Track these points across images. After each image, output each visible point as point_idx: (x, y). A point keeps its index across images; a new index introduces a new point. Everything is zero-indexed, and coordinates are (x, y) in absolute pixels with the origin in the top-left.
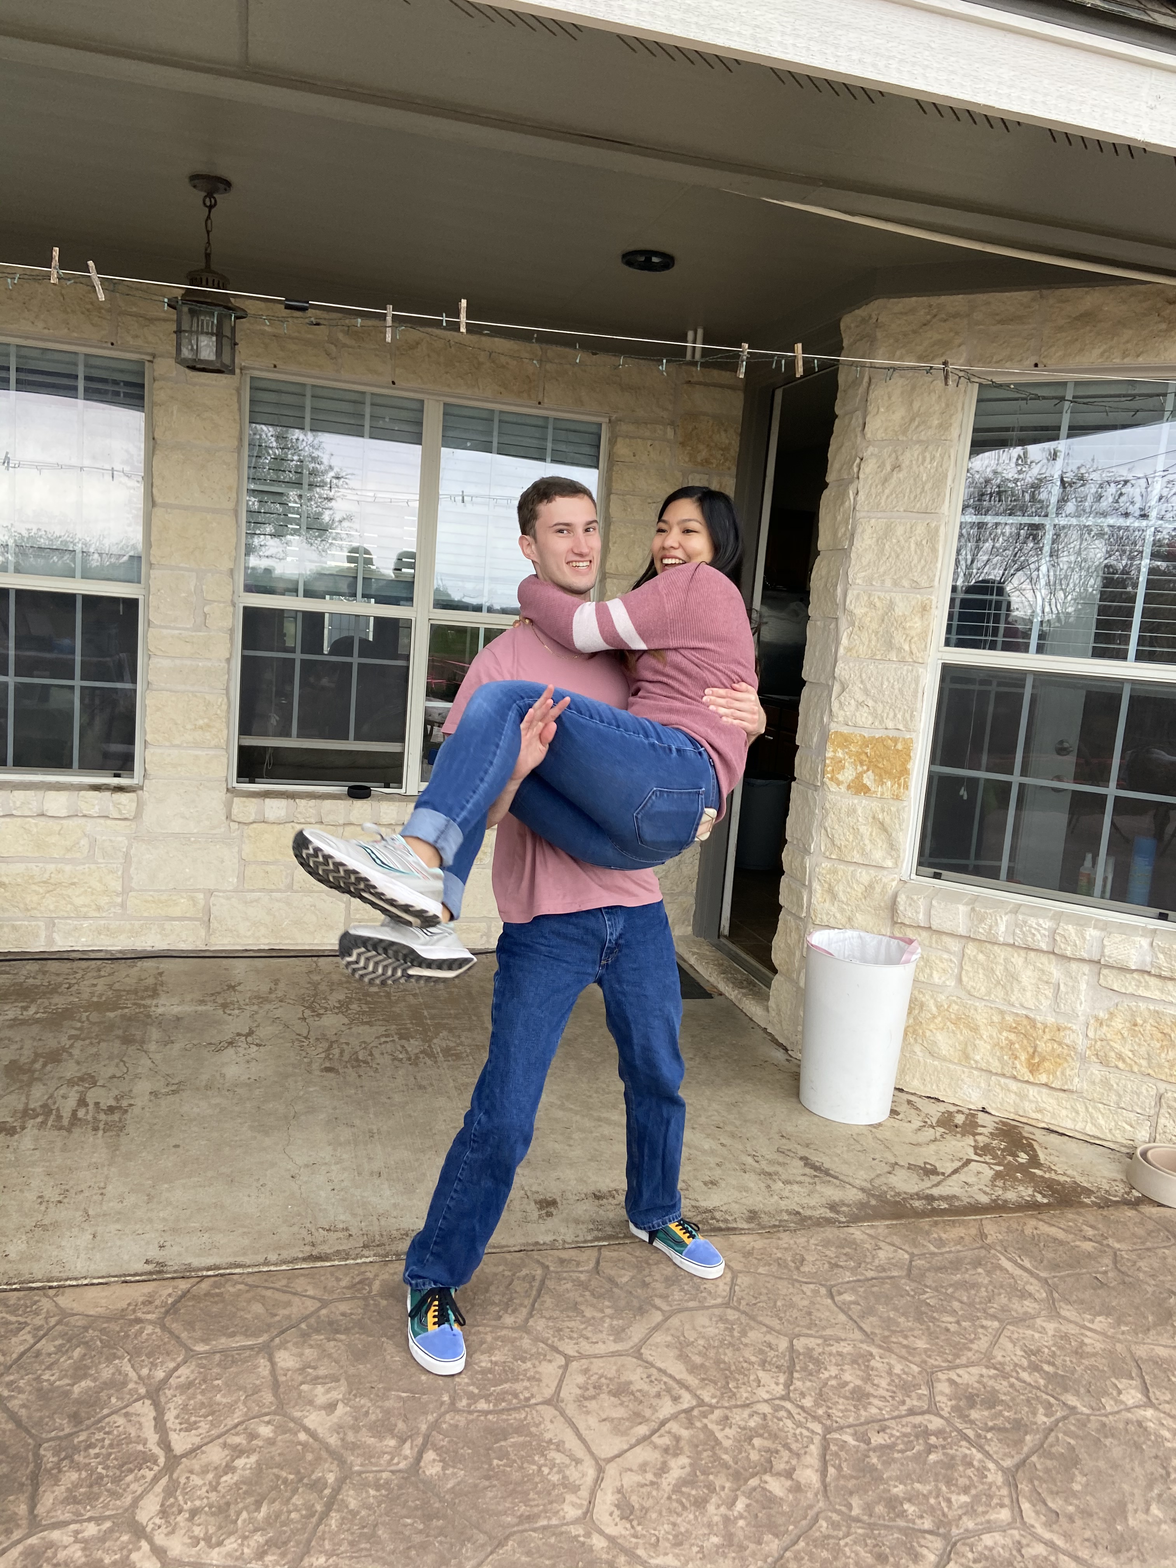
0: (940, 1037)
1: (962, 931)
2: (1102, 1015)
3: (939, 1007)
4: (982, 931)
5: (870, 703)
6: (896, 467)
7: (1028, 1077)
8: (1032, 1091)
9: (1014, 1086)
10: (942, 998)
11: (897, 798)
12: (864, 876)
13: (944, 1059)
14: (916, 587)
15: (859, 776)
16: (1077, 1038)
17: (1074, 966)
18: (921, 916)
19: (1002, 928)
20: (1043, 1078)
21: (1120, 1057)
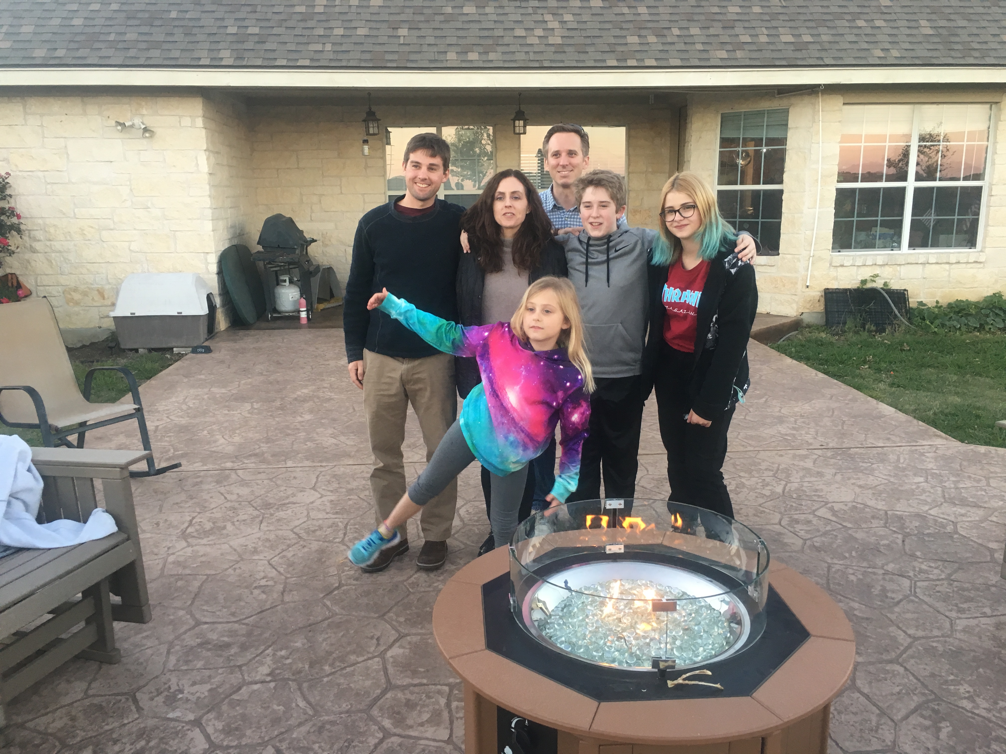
14: (707, 170)
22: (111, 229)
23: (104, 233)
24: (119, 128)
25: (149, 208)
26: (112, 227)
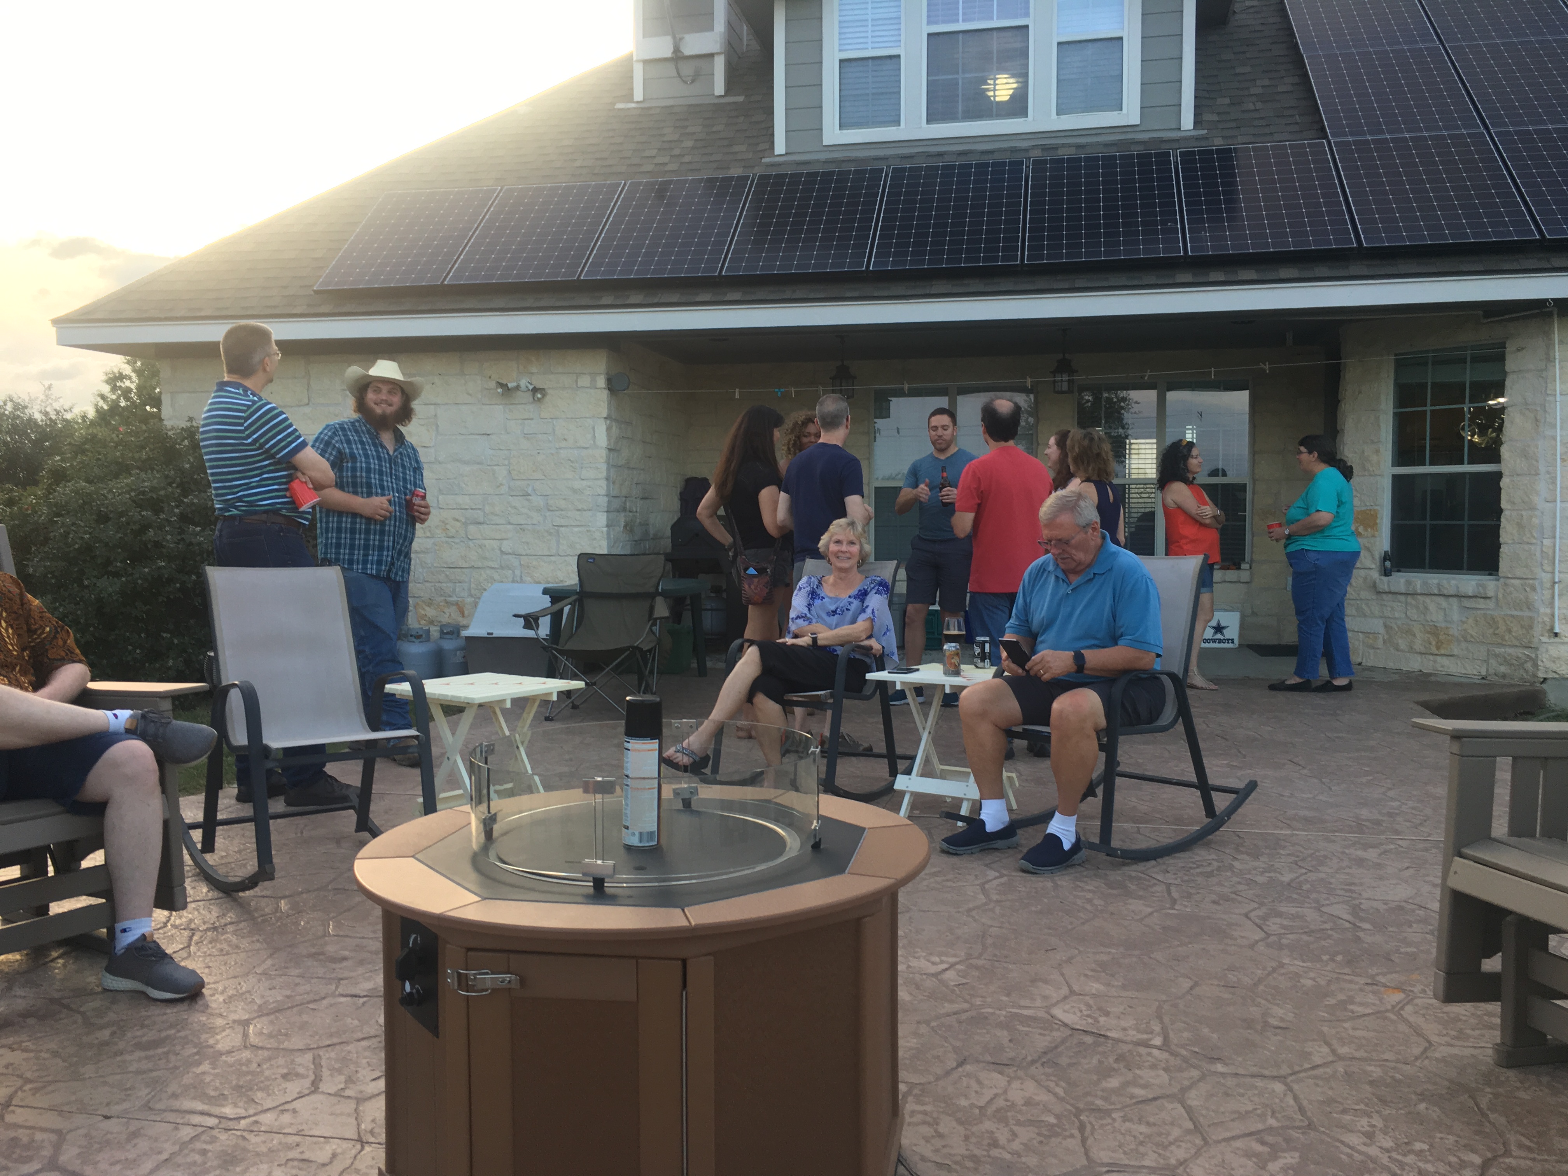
0: (1400, 641)
1: (1404, 591)
2: (1464, 619)
3: (1398, 627)
4: (1411, 591)
5: (1358, 495)
6: (1360, 392)
7: (1437, 652)
8: (1439, 658)
9: (1431, 657)
10: (1399, 623)
11: (1373, 536)
12: (1362, 573)
13: (1402, 651)
14: (1373, 442)
15: (1357, 529)
16: (1454, 631)
17: (1451, 599)
18: (1386, 587)
19: (1419, 586)
20: (1442, 652)
21: (1472, 637)
22: (480, 523)
23: (472, 529)
24: (500, 390)
25: (530, 495)
26: (481, 520)
